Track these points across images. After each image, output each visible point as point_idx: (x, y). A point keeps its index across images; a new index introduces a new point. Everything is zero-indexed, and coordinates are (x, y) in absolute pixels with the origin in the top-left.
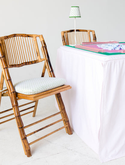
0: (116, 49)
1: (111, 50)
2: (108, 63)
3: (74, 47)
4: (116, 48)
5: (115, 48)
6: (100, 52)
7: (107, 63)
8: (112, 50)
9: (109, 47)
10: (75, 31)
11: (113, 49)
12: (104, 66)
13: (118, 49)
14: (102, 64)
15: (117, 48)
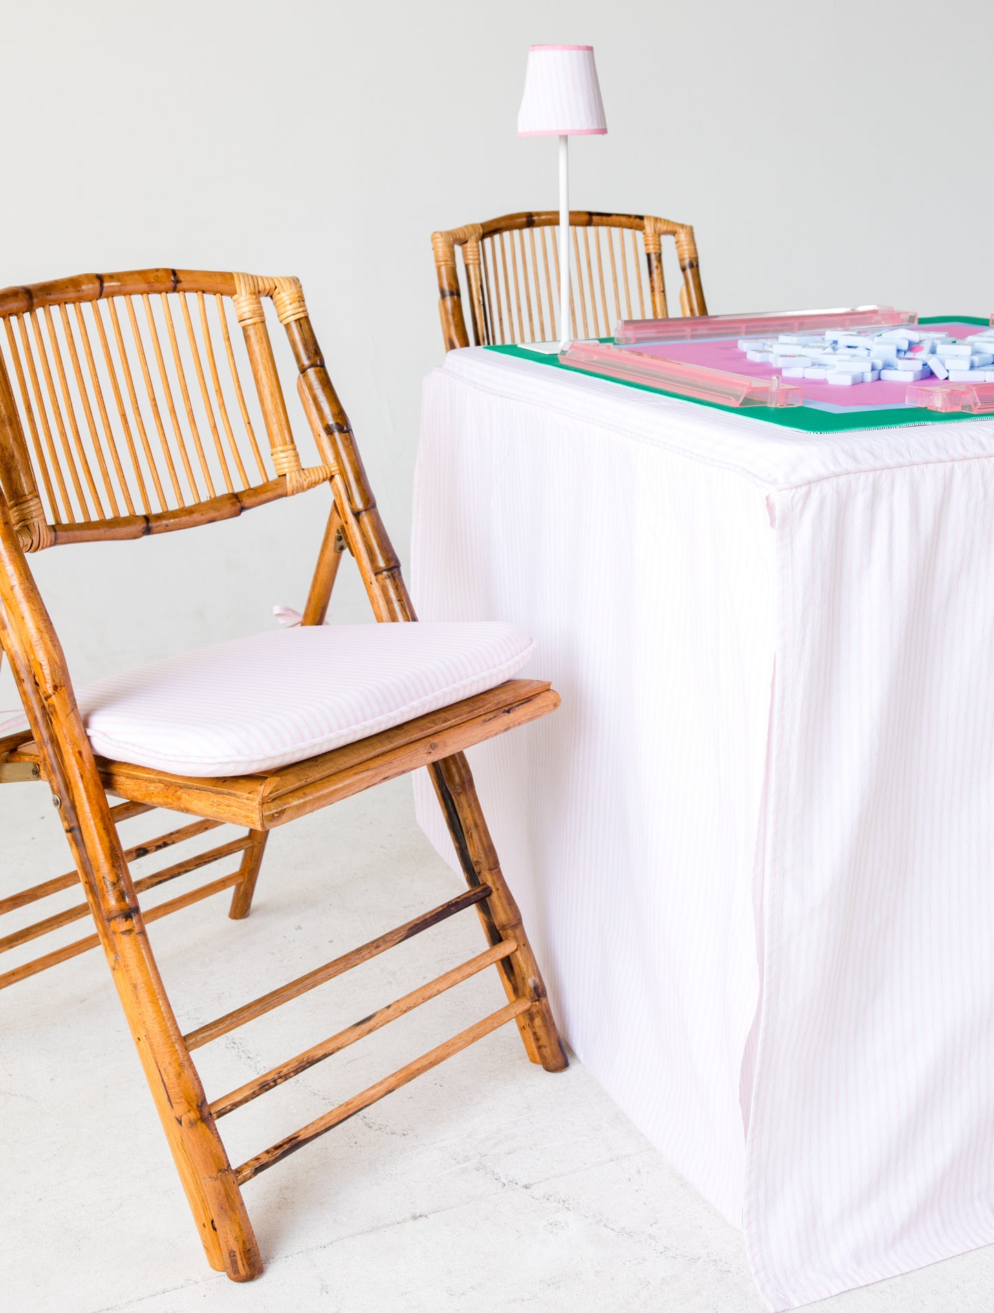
0: (888, 375)
1: (846, 381)
2: (815, 495)
3: (551, 360)
4: (887, 366)
5: (879, 364)
6: (753, 408)
7: (809, 493)
8: (858, 382)
9: (831, 359)
10: (564, 219)
11: (869, 377)
12: (781, 520)
13: (908, 377)
14: (770, 507)
15: (901, 364)
